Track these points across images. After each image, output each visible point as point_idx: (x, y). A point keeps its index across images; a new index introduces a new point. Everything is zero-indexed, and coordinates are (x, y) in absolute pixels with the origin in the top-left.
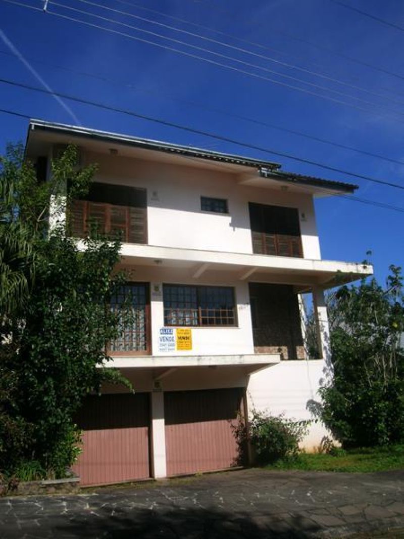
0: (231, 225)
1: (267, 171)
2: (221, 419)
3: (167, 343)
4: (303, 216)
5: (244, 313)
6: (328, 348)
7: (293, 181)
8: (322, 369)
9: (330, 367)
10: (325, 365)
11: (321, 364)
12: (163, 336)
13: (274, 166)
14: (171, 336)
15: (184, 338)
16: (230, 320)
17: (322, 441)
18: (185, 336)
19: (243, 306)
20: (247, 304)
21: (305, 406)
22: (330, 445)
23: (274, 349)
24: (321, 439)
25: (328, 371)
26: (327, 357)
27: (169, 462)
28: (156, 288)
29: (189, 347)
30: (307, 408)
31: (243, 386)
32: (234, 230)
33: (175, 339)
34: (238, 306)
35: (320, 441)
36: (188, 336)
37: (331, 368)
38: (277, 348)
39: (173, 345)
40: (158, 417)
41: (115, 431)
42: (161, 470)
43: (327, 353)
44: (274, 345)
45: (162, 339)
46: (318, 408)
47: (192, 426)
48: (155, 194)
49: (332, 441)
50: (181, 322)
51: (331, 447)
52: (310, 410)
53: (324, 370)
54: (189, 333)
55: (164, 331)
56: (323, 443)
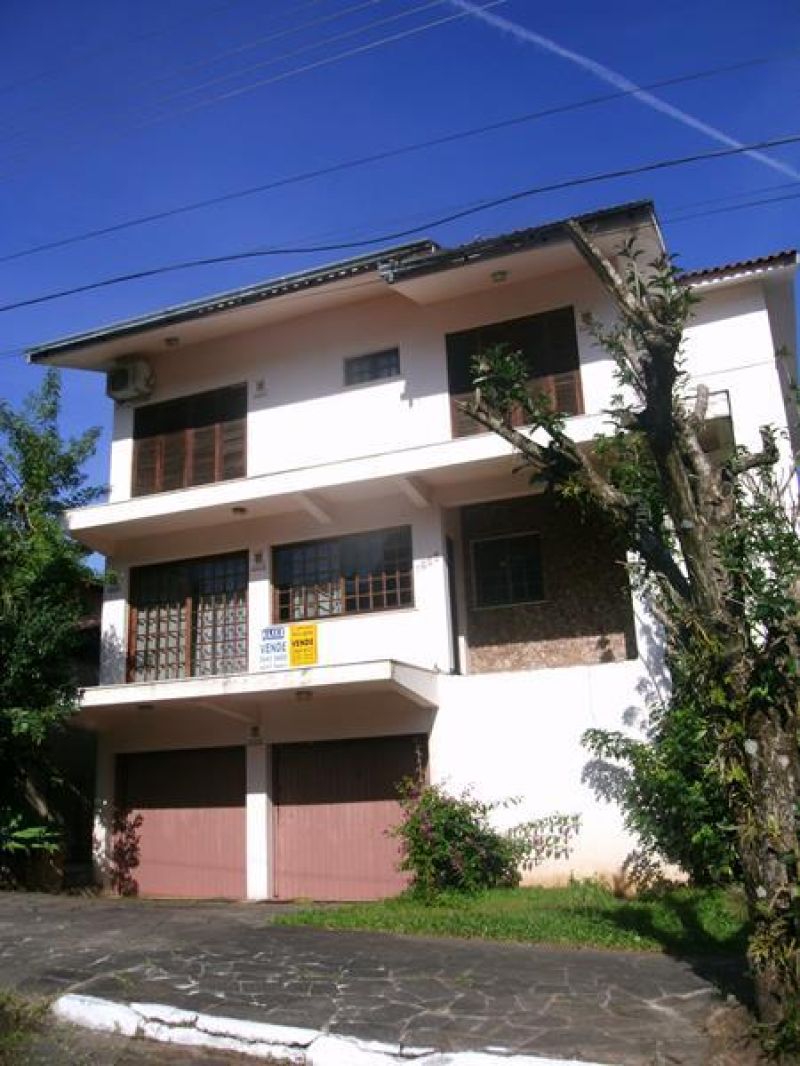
0: (403, 397)
1: (392, 268)
2: (382, 798)
3: (273, 654)
4: (587, 317)
5: (430, 577)
6: (654, 628)
7: (467, 261)
8: (637, 683)
9: (658, 678)
10: (645, 674)
11: (637, 669)
12: (267, 641)
14: (281, 641)
15: (302, 643)
16: (399, 596)
17: (626, 864)
18: (303, 638)
19: (426, 561)
20: (436, 555)
21: (580, 776)
22: (649, 875)
24: (625, 859)
25: (652, 688)
26: (650, 652)
28: (259, 557)
29: (313, 657)
30: (583, 780)
31: (422, 731)
32: (411, 404)
33: (288, 646)
34: (416, 563)
35: (621, 864)
36: (309, 637)
37: (665, 680)
39: (284, 657)
40: (257, 791)
43: (650, 641)
45: (265, 649)
46: (617, 781)
47: (327, 809)
48: (261, 386)
49: (657, 865)
51: (654, 878)
52: (592, 786)
53: (642, 685)
54: (313, 631)
55: (268, 633)
56: (630, 869)
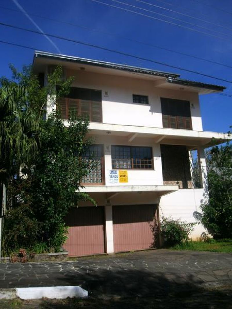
0: (150, 111)
1: (172, 79)
2: (144, 221)
3: (114, 178)
4: (193, 105)
5: (158, 162)
6: (206, 182)
7: (187, 85)
8: (203, 194)
9: (207, 193)
10: (204, 192)
11: (202, 191)
12: (111, 174)
13: (176, 76)
14: (116, 175)
15: (123, 176)
16: (150, 166)
17: (202, 235)
18: (123, 174)
19: (157, 158)
20: (160, 156)
21: (192, 215)
22: (206, 237)
23: (175, 182)
24: (201, 233)
25: (206, 195)
26: (205, 187)
27: (115, 245)
28: (108, 148)
29: (126, 181)
30: (193, 216)
31: (157, 203)
32: (152, 114)
33: (118, 176)
34: (154, 158)
35: (201, 235)
36: (125, 175)
37: (208, 194)
38: (177, 182)
39: (118, 180)
40: (109, 220)
41: (85, 227)
42: (111, 249)
43: (205, 185)
44: (174, 180)
45: (111, 176)
46: (199, 216)
47: (128, 225)
48: (106, 93)
49: (207, 235)
50: (121, 167)
51: (207, 238)
52: (195, 217)
53: (204, 195)
54: (126, 173)
55: (112, 172)
56: (202, 236)
